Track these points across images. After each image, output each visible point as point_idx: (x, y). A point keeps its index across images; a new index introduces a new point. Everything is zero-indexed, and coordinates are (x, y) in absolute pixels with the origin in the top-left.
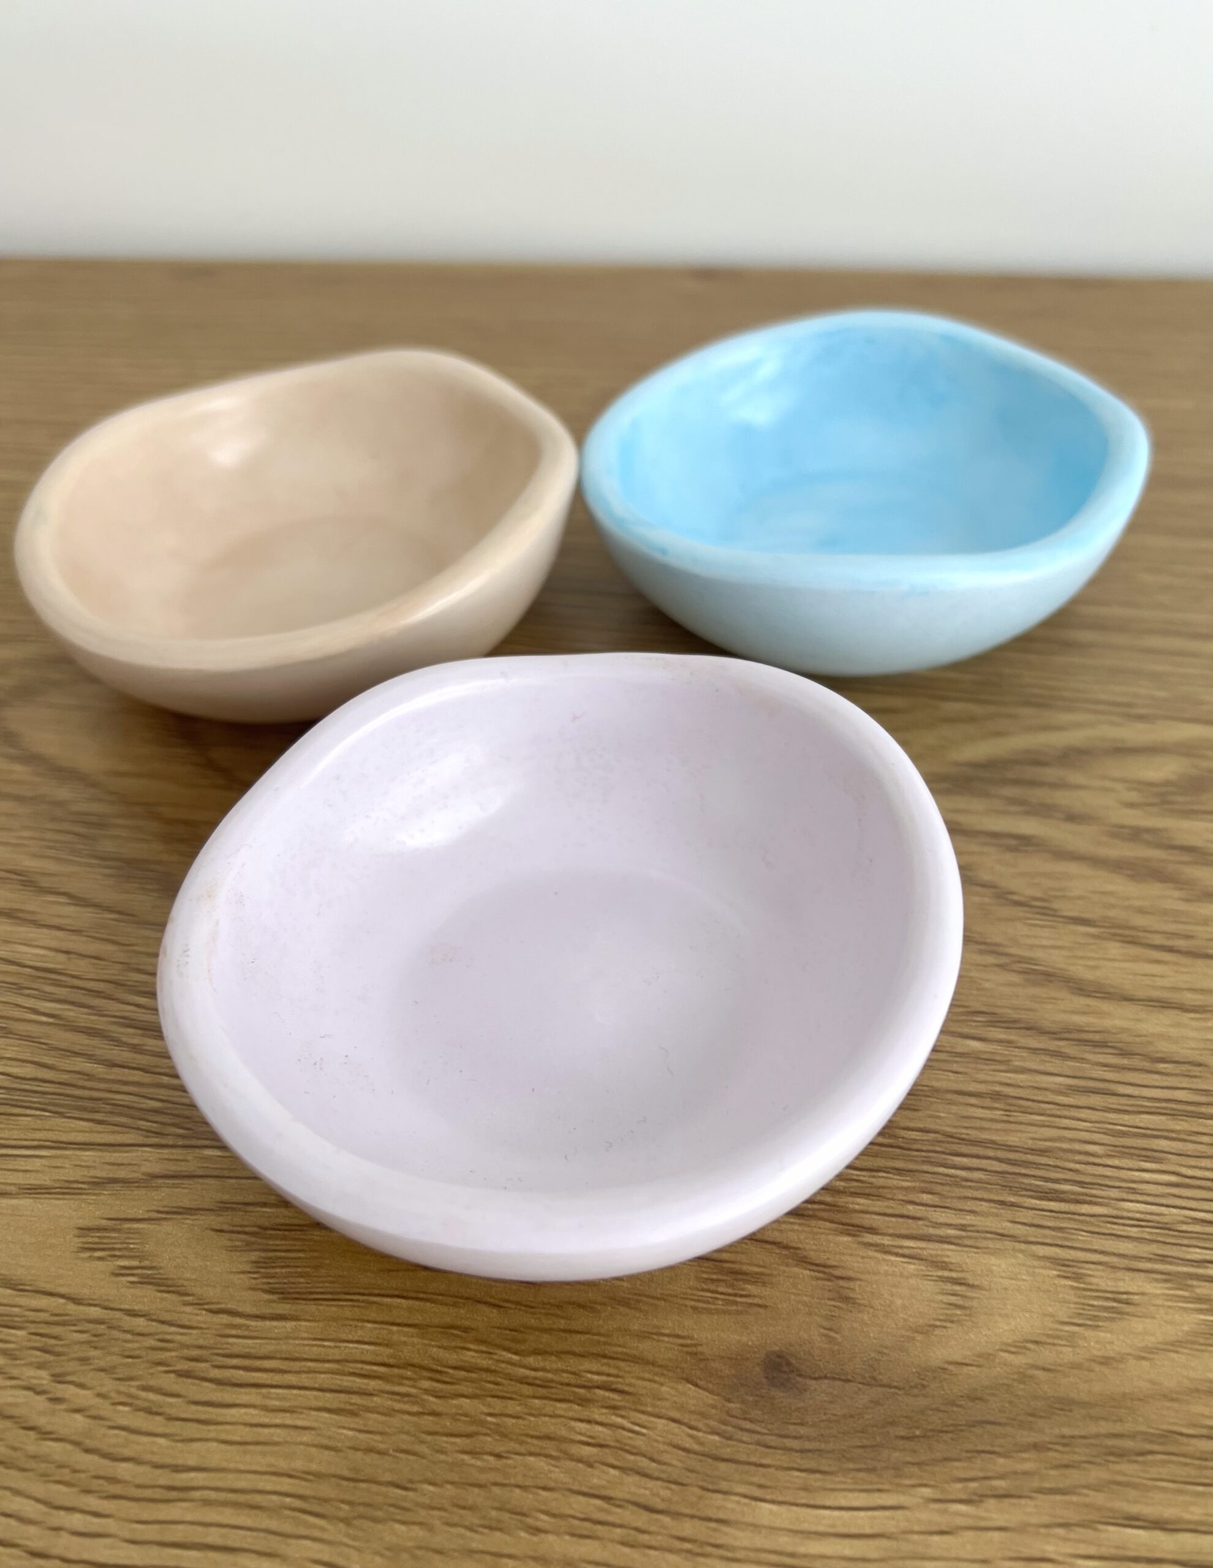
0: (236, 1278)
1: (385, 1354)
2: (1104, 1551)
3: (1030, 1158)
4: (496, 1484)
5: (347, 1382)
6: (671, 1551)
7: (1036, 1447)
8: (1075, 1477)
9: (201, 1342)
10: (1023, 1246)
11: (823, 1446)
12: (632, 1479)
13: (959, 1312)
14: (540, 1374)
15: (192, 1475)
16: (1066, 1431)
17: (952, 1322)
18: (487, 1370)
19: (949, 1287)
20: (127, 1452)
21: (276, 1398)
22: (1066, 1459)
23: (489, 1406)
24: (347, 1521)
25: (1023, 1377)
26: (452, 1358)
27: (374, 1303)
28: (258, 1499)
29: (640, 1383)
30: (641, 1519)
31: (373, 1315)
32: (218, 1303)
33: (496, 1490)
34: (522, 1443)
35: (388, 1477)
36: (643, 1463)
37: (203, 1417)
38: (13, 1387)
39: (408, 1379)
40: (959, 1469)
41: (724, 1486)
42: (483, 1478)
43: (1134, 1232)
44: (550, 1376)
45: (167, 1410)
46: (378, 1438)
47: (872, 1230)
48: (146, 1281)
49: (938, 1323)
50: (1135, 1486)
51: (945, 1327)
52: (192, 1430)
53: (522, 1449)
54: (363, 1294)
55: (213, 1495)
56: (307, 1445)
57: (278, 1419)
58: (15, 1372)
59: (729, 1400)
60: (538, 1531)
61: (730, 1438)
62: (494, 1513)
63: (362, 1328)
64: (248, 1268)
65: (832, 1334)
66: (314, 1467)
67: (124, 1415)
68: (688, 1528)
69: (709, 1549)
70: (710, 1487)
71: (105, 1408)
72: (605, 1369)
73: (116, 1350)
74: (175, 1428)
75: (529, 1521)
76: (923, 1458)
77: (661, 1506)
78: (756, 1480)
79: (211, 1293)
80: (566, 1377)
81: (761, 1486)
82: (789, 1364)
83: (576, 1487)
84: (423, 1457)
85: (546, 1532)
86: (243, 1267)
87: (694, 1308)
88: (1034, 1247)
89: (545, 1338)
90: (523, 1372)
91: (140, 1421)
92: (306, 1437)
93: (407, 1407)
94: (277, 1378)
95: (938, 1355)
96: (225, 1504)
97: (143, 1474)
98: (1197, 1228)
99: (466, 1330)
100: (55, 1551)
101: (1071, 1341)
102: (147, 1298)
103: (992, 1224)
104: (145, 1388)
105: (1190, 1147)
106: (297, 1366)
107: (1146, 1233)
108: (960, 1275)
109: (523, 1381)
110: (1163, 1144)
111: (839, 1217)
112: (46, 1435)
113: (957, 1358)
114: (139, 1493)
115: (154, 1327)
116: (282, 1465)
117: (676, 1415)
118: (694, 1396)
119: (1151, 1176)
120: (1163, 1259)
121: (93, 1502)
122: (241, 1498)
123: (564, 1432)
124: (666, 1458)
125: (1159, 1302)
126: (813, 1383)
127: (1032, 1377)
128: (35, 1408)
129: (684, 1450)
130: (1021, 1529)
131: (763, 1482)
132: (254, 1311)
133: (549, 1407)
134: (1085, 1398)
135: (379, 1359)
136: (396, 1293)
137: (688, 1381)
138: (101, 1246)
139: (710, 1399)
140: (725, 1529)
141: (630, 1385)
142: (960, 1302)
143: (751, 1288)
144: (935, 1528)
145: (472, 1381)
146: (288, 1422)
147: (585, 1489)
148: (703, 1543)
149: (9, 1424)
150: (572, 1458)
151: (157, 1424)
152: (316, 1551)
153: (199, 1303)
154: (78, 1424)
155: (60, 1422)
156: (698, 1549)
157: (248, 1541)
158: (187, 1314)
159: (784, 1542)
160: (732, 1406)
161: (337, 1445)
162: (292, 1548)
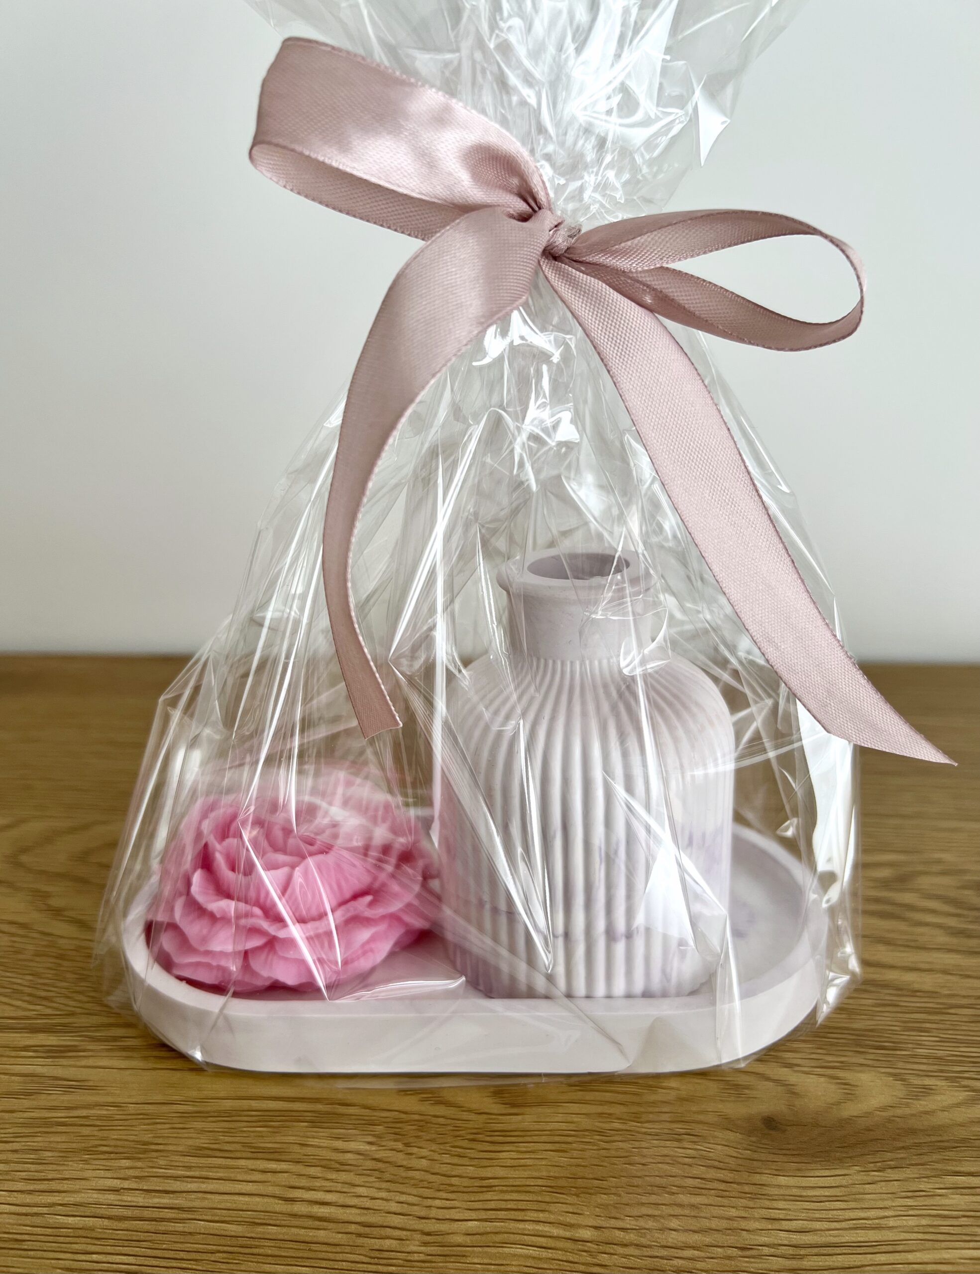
0: (485, 1099)
1: (572, 1127)
2: (948, 1186)
3: (864, 1033)
4: (647, 1176)
5: (557, 1139)
6: (741, 1198)
7: (903, 1148)
8: (926, 1158)
9: (476, 1126)
10: (873, 1069)
11: (802, 1152)
12: (712, 1170)
13: (852, 1096)
14: (654, 1131)
15: (491, 1181)
16: (916, 1141)
17: (849, 1100)
18: (627, 1130)
19: (843, 1086)
20: (454, 1173)
21: (523, 1147)
22: (919, 1152)
23: (632, 1144)
24: (577, 1195)
25: (889, 1120)
26: (607, 1126)
27: (560, 1106)
28: (528, 1189)
29: (704, 1131)
30: (722, 1186)
31: (561, 1111)
32: (479, 1110)
33: (648, 1178)
34: (653, 1159)
35: (591, 1176)
36: (716, 1163)
37: (488, 1157)
38: (384, 1150)
39: (587, 1135)
40: (870, 1158)
41: (758, 1170)
42: (639, 1174)
43: (924, 1061)
44: (659, 1131)
45: (469, 1155)
46: (580, 1160)
47: (799, 1065)
48: (439, 1103)
49: (843, 1101)
50: (955, 1160)
51: (846, 1102)
52: (485, 1163)
53: (654, 1161)
54: (552, 1102)
55: (505, 1188)
56: (546, 1165)
57: (526, 1156)
58: (383, 1144)
59: (750, 1136)
60: (673, 1193)
61: (756, 1151)
62: (649, 1188)
63: (557, 1116)
64: (489, 1094)
65: (793, 1107)
66: (552, 1174)
67: (447, 1158)
68: (747, 1188)
69: (760, 1196)
70: (752, 1171)
71: (437, 1157)
72: (685, 1127)
73: (433, 1132)
74: (475, 1162)
75: (668, 1190)
76: (851, 1155)
77: (731, 1180)
78: (773, 1167)
79: (474, 1106)
80: (666, 1131)
81: (777, 1170)
82: (774, 1120)
83: (687, 1175)
84: (606, 1167)
85: (678, 1194)
87: (721, 1100)
88: (879, 1069)
89: (651, 1116)
90: (645, 1130)
91: (456, 1160)
92: (545, 1162)
93: (591, 1147)
94: (520, 1139)
95: (846, 1114)
96: (512, 1192)
97: (466, 1182)
98: (955, 1058)
99: (610, 1114)
100: (431, 1216)
101: (907, 1105)
102: (441, 1110)
103: (854, 1060)
104: (453, 1147)
105: (941, 1026)
106: (529, 1133)
107: (930, 1061)
108: (847, 1081)
109: (645, 1133)
110: (928, 1025)
111: (780, 1061)
112: (409, 1169)
113: (855, 1114)
114: (465, 1190)
115: (449, 1121)
116: (536, 1174)
117: (726, 1144)
118: (731, 1135)
119: (925, 1038)
120: (942, 1071)
121: (444, 1195)
122: (520, 1189)
123: (672, 1153)
124: (727, 1161)
125: (945, 1088)
126: (789, 1128)
127: (893, 1120)
128: (400, 1158)
129: (734, 1157)
130: (906, 1180)
131: (777, 1168)
132: (499, 1112)
133: (663, 1143)
134: (922, 1128)
136: (569, 1101)
137: (728, 1129)
139: (740, 1136)
140: (765, 1188)
141: (700, 1133)
142: (849, 1092)
143: (746, 1091)
144: (866, 1182)
145: (621, 1135)
146: (533, 1156)
147: (690, 1175)
148: (755, 1194)
149: (387, 1165)
150: (680, 1163)
151: (465, 1161)
152: (565, 1208)
153: (470, 1111)
154: (424, 1163)
155: (414, 1163)
156: (754, 1196)
157: (529, 1206)
158: (465, 1115)
159: (795, 1191)
160: (753, 1139)
161: (562, 1164)
162: (552, 1207)
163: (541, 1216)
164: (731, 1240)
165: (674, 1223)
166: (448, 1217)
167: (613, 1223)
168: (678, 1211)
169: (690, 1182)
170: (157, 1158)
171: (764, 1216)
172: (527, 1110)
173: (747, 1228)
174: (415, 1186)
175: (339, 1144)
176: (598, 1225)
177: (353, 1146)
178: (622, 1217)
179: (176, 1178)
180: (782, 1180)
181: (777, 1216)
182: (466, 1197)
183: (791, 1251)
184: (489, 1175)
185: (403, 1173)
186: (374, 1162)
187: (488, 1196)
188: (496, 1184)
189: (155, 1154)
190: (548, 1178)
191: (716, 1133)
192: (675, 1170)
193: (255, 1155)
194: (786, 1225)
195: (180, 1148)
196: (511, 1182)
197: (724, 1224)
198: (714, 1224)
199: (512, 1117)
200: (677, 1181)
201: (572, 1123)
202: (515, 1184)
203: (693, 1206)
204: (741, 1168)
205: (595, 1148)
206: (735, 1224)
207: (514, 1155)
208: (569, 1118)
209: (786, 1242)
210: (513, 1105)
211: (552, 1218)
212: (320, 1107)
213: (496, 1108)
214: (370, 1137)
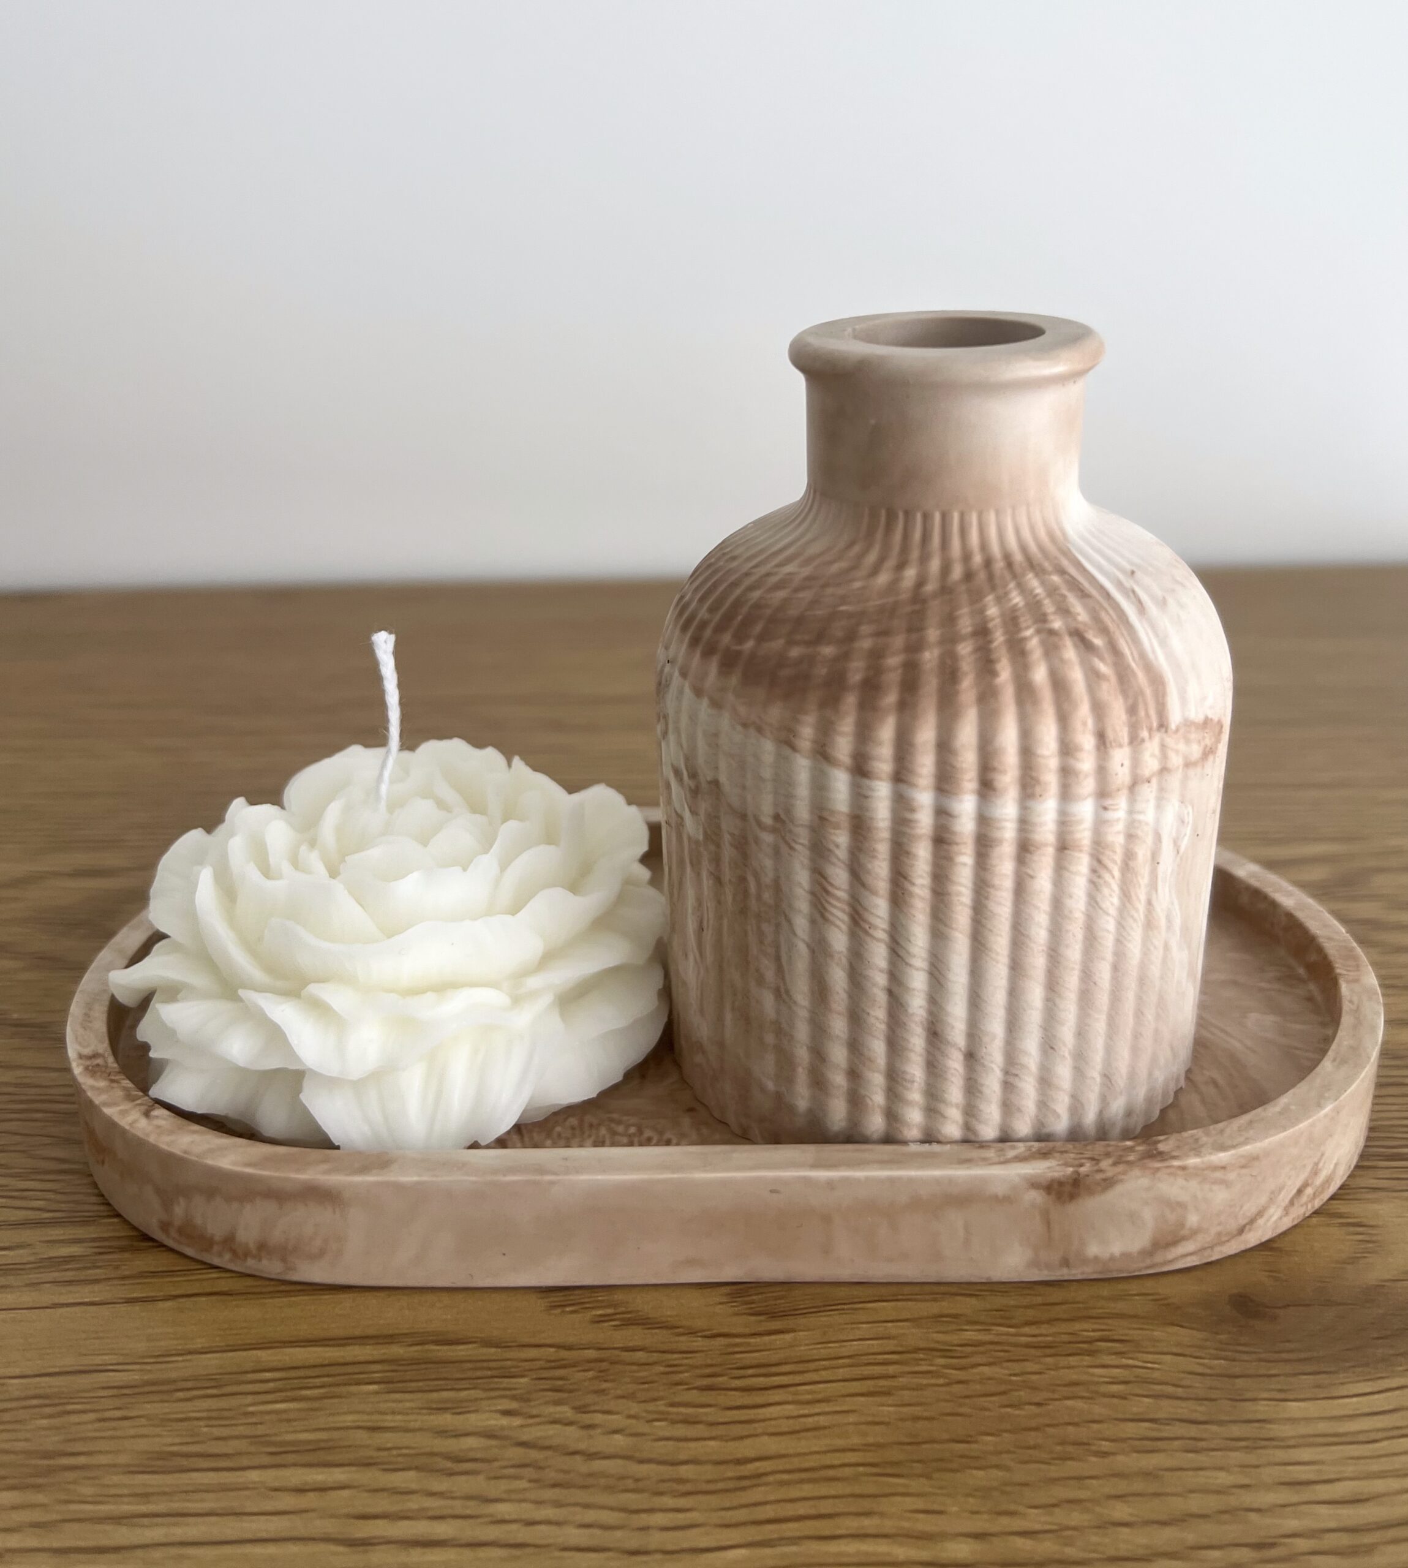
0: (719, 1309)
1: (891, 1345)
4: (1049, 1426)
5: (867, 1371)
6: (1229, 1449)
9: (709, 1361)
11: (1315, 1354)
12: (1165, 1403)
13: (1370, 1245)
14: (1040, 1339)
15: (757, 1464)
17: (1369, 1253)
18: (992, 1343)
19: (1352, 1229)
20: (683, 1457)
23: (1009, 1368)
24: (928, 1477)
26: (954, 1338)
27: (860, 1309)
28: (831, 1473)
29: (1131, 1332)
30: (1193, 1431)
31: (864, 1319)
32: (708, 1330)
33: (1050, 1430)
34: (1053, 1391)
35: (946, 1436)
36: (1170, 1389)
37: (743, 1418)
38: (539, 1424)
39: (922, 1360)
41: (1249, 1395)
42: (1033, 1423)
44: (1049, 1339)
45: (704, 1418)
46: (918, 1408)
48: (628, 1323)
49: (1359, 1255)
51: (1365, 1257)
52: (738, 1430)
53: (1057, 1396)
54: (844, 1304)
55: (785, 1477)
56: (856, 1424)
57: (817, 1408)
58: (534, 1412)
59: (1217, 1333)
60: (1105, 1454)
61: (1234, 1360)
62: (1059, 1448)
63: (858, 1329)
64: (725, 1299)
65: (1274, 1274)
66: (871, 1440)
67: (662, 1428)
68: (1236, 1430)
69: (1262, 1443)
70: (1238, 1398)
71: (643, 1427)
72: (1096, 1327)
73: (627, 1380)
74: (720, 1431)
75: (1094, 1448)
76: (1401, 1351)
77: (1202, 1418)
78: (1273, 1387)
79: (699, 1323)
80: (1065, 1338)
81: (1280, 1391)
82: (1250, 1300)
83: (1120, 1416)
84: (970, 1416)
85: (1114, 1454)
86: (718, 1300)
89: (1031, 1312)
90: (1023, 1339)
91: (681, 1431)
92: (852, 1418)
93: (933, 1381)
94: (798, 1379)
95: (1372, 1277)
96: (802, 1481)
97: (708, 1472)
99: (955, 1316)
100: (652, 1546)
102: (636, 1336)
104: (672, 1405)
106: (812, 1366)
108: (1359, 1220)
109: (1027, 1346)
112: (591, 1456)
113: (1389, 1277)
114: (711, 1487)
115: (655, 1357)
116: (840, 1443)
117: (1177, 1351)
118: (1186, 1335)
121: (669, 1501)
122: (815, 1474)
123: (1084, 1378)
124: (1186, 1382)
126: (1281, 1311)
128: (571, 1436)
129: (1199, 1374)
131: (1279, 1387)
132: (747, 1331)
133: (1064, 1361)
135: (888, 1349)
136: (876, 1298)
137: (1173, 1324)
138: (569, 1302)
139: (1201, 1335)
140: (1269, 1426)
141: (1126, 1335)
142: (1366, 1238)
145: (983, 1352)
146: (827, 1409)
147: (1127, 1416)
148: (1255, 1439)
149: (549, 1453)
150: (1105, 1395)
151: (700, 1430)
152: (910, 1503)
153: (692, 1332)
154: (619, 1441)
155: (601, 1442)
156: (1255, 1444)
157: (840, 1506)
158: (684, 1342)
159: (1322, 1427)
160: (1223, 1337)
161: (887, 1420)
162: (884, 1505)
163: (869, 1524)
164: (1231, 1531)
165: (1121, 1511)
166: (685, 1545)
167: (1005, 1522)
168: (1122, 1486)
169: (1131, 1429)
170: (75, 1482)
171: (1283, 1480)
172: (802, 1321)
173: (1255, 1506)
174: (609, 1489)
175: (446, 1420)
176: (980, 1531)
177: (474, 1420)
178: (1021, 1509)
179: (118, 1520)
180: (1295, 1408)
181: (1304, 1477)
182: (714, 1501)
183: (1345, 1540)
184: (751, 1453)
185: (581, 1465)
186: (520, 1451)
187: (756, 1495)
188: (769, 1469)
189: (70, 1476)
190: (867, 1447)
191: (1155, 1333)
192: (1098, 1410)
193: (278, 1459)
194: (1324, 1492)
195: (122, 1459)
196: (796, 1463)
197: (1212, 1503)
198: (1195, 1504)
199: (773, 1337)
200: (1109, 1429)
201: (889, 1338)
202: (806, 1465)
203: (1148, 1475)
204: (1213, 1394)
205: (941, 1381)
206: (1233, 1501)
207: (790, 1409)
208: (880, 1329)
209: (1332, 1524)
210: (773, 1315)
211: (888, 1526)
212: (397, 1350)
213: (740, 1324)
214: (504, 1401)
